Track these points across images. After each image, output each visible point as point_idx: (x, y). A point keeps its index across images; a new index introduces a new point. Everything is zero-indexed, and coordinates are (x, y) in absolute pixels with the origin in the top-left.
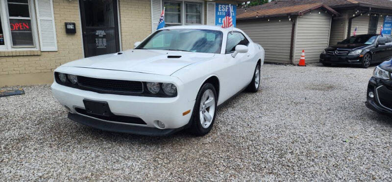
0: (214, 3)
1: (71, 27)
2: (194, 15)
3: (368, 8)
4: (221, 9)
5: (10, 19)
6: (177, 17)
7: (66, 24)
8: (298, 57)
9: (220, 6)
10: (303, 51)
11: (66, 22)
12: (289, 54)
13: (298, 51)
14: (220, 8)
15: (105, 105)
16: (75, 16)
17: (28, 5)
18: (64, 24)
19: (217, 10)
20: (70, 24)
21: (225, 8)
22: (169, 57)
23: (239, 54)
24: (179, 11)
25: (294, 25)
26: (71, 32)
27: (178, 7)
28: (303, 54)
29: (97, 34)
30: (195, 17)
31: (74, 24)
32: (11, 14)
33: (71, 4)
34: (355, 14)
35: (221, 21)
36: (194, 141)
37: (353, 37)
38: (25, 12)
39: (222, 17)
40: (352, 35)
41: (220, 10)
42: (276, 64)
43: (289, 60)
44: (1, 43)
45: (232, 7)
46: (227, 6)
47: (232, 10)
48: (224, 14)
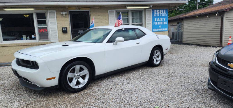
0: (151, 10)
1: (65, 29)
2: (138, 18)
4: (156, 13)
5: (38, 27)
6: (127, 19)
7: (63, 28)
8: (225, 42)
9: (155, 11)
10: (230, 37)
11: (62, 27)
12: (219, 40)
13: (226, 38)
16: (67, 23)
17: (46, 20)
18: (62, 28)
19: (153, 13)
20: (64, 28)
21: (159, 11)
23: (118, 43)
24: (128, 16)
26: (65, 32)
27: (126, 14)
28: (230, 39)
29: (79, 32)
30: (139, 19)
31: (66, 28)
32: (38, 25)
33: (65, 18)
35: (157, 20)
38: (45, 22)
39: (157, 17)
41: (155, 13)
43: (219, 44)
44: (35, 39)
45: (165, 10)
46: (160, 10)
47: (165, 13)
48: (159, 15)
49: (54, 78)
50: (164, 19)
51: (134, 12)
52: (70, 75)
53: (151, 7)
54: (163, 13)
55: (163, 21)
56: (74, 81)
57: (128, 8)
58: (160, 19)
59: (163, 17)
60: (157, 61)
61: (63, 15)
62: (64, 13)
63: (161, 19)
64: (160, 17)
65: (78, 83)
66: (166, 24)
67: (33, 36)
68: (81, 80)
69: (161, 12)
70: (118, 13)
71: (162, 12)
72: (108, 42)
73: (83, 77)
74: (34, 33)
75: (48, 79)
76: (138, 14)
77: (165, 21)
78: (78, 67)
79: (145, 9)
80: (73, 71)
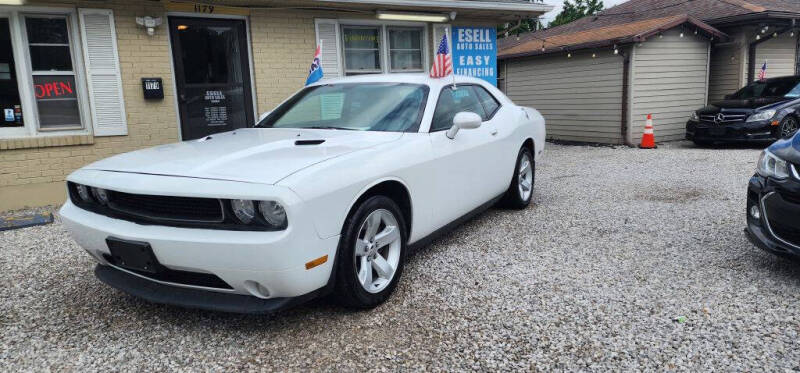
0: (450, 27)
1: (154, 86)
2: (409, 53)
3: (789, 20)
4: (463, 38)
5: (34, 76)
6: (373, 57)
7: (144, 81)
8: (637, 130)
9: (461, 31)
10: (649, 117)
11: (144, 76)
12: (620, 124)
13: (638, 118)
14: (460, 36)
15: (144, 250)
16: (160, 60)
17: (68, 48)
18: (140, 82)
19: (455, 39)
20: (152, 80)
21: (472, 34)
22: (299, 143)
23: (461, 131)
24: (376, 45)
25: (627, 64)
26: (153, 96)
27: (373, 38)
28: (650, 123)
29: (207, 98)
30: (410, 57)
31: (159, 81)
32: (36, 66)
33: (153, 43)
34: (760, 33)
35: (466, 62)
36: (347, 321)
37: (758, 82)
38: (63, 60)
39: (466, 53)
40: (757, 78)
41: (461, 40)
42: (593, 144)
43: (619, 136)
45: (487, 32)
46: (476, 31)
47: (488, 40)
48: (471, 48)
49: (323, 260)
50: (487, 59)
51: (394, 31)
53: (453, 17)
54: (482, 40)
55: (483, 65)
57: (384, 16)
58: (475, 61)
59: (480, 53)
61: (144, 28)
62: (150, 23)
63: (478, 58)
64: (474, 53)
66: (492, 74)
67: (9, 114)
68: (379, 262)
69: (476, 36)
70: (347, 31)
71: (478, 38)
72: (433, 129)
74: (14, 100)
75: (309, 266)
76: (409, 43)
77: (489, 66)
79: (431, 24)
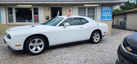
0: (101, 7)
5: (34, 16)
6: (84, 13)
9: (103, 7)
16: (49, 14)
17: (38, 12)
18: (46, 17)
19: (102, 9)
24: (85, 11)
26: (47, 19)
30: (92, 12)
31: (48, 17)
33: (48, 11)
39: (104, 12)
41: (103, 9)
44: (32, 22)
45: (110, 7)
46: (107, 7)
47: (110, 9)
48: (106, 10)
49: (21, 45)
50: (110, 13)
51: (89, 8)
52: (31, 44)
53: (100, 5)
54: (109, 9)
55: (109, 14)
56: (34, 48)
57: (85, 5)
58: (106, 13)
59: (108, 12)
60: (96, 40)
61: (47, 9)
62: (47, 8)
64: (106, 12)
65: (37, 50)
66: (111, 16)
67: (31, 20)
68: (39, 48)
70: (79, 8)
72: (60, 25)
73: (41, 46)
74: (32, 19)
75: (16, 46)
76: (92, 10)
77: (110, 14)
78: (37, 40)
79: (97, 6)
80: (34, 42)
